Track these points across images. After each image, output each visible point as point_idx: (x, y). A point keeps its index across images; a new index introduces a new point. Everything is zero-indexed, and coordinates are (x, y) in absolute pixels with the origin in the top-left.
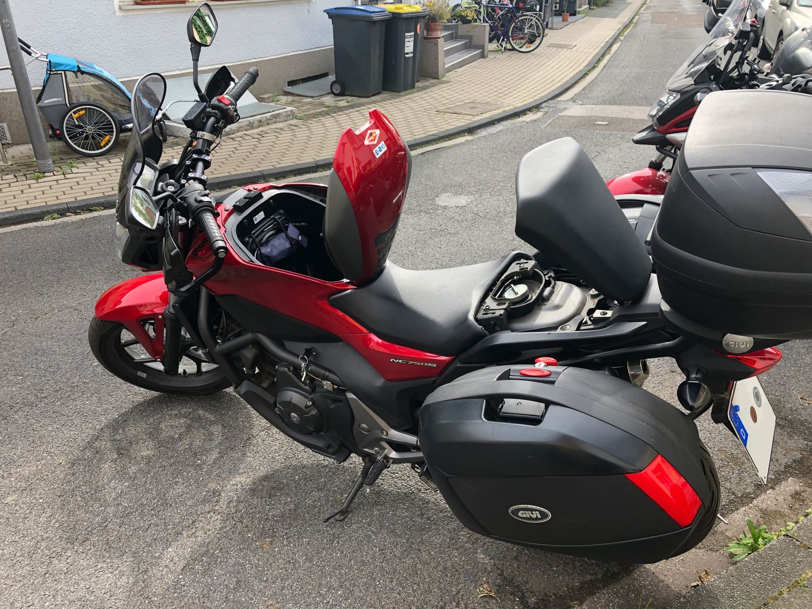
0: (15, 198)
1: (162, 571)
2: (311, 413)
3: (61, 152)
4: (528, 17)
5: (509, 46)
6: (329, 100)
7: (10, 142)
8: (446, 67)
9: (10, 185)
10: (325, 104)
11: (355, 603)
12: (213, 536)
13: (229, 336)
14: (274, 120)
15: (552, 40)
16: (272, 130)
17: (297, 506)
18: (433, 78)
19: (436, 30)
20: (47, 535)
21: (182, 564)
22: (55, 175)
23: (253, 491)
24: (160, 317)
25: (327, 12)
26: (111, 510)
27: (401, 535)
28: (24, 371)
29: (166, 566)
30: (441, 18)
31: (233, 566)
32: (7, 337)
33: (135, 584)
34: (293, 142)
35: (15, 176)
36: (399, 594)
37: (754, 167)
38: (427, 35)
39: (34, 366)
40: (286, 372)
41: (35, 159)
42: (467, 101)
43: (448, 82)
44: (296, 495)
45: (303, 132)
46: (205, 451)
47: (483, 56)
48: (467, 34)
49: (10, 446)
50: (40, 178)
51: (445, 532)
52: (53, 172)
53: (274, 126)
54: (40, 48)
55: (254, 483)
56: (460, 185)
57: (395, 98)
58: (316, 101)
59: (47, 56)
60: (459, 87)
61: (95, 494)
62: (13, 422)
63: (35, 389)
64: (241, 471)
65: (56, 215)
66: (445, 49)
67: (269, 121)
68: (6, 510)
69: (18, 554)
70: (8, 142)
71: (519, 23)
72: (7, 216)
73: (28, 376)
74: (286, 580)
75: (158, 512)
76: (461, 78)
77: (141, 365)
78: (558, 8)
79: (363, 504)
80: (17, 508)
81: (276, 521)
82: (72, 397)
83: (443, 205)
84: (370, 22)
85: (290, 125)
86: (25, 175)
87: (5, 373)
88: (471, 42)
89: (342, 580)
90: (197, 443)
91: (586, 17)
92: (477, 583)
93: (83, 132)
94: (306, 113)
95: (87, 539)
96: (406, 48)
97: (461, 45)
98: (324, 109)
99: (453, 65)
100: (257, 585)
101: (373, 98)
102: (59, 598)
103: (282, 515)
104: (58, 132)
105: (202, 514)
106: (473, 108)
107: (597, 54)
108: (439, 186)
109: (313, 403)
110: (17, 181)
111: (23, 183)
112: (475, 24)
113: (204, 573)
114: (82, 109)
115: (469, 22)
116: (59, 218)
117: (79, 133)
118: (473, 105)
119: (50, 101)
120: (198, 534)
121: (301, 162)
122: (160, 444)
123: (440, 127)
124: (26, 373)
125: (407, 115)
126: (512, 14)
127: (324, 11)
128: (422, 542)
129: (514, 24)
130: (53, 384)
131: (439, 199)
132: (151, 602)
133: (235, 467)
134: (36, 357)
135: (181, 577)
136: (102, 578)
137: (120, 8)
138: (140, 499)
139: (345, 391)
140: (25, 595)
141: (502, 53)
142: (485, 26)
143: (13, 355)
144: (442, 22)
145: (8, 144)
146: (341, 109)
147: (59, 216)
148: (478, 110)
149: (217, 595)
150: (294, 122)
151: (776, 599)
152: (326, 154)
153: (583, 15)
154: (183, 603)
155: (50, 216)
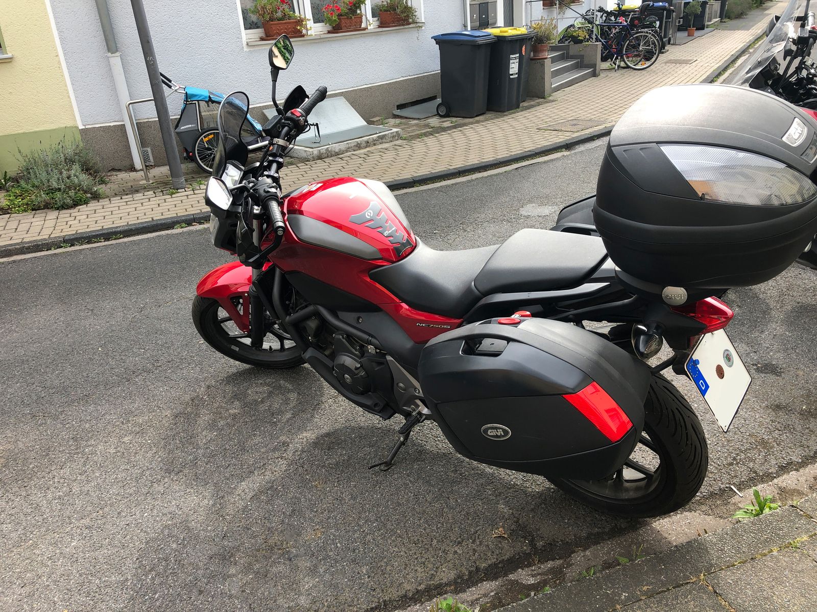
0: (152, 210)
1: (236, 498)
2: (360, 374)
3: (194, 172)
4: (643, 34)
5: (622, 64)
6: (435, 122)
7: (153, 164)
8: (552, 86)
9: (149, 200)
10: (430, 125)
11: (386, 533)
12: (278, 475)
13: (297, 309)
14: (380, 141)
15: (671, 57)
16: (378, 150)
17: (350, 458)
18: (539, 98)
19: (543, 51)
20: (151, 466)
21: (251, 495)
22: (186, 191)
23: (316, 444)
24: (246, 294)
25: (435, 38)
26: (201, 452)
27: (435, 485)
28: (146, 345)
29: (239, 495)
30: (548, 38)
31: (291, 499)
32: (135, 320)
33: (213, 505)
34: (395, 161)
35: (154, 192)
36: (425, 529)
37: (658, 143)
38: (534, 56)
39: (154, 342)
40: (340, 339)
41: (171, 179)
42: (570, 119)
43: (553, 101)
44: (351, 449)
45: (406, 151)
46: (280, 412)
47: (594, 74)
48: (578, 54)
49: (130, 401)
50: (174, 194)
51: (474, 486)
52: (184, 188)
53: (380, 146)
54: (179, 82)
55: (317, 438)
56: (547, 197)
57: (497, 118)
58: (421, 122)
59: (185, 88)
60: (564, 105)
61: (190, 439)
62: (134, 383)
63: (153, 359)
64: (309, 428)
65: (184, 225)
66: (552, 70)
67: (376, 142)
68: (123, 446)
69: (128, 479)
70: (151, 164)
71: (633, 41)
72: (145, 225)
73: (149, 349)
74: (332, 512)
75: (237, 455)
76: (569, 97)
77: (234, 341)
78: (681, 23)
79: (406, 459)
80: (131, 445)
81: (331, 468)
82: (181, 367)
83: (526, 214)
84: (475, 46)
85: (395, 145)
86: (162, 191)
87: (132, 346)
88: (582, 62)
89: (378, 516)
90: (276, 405)
91: (716, 30)
92: (494, 525)
93: (211, 154)
94: (410, 134)
95: (181, 471)
96: (511, 70)
97: (571, 64)
98: (429, 130)
99: (561, 84)
100: (308, 514)
101: (477, 118)
102: (155, 511)
103: (337, 464)
104: (191, 154)
105: (272, 459)
106: (575, 125)
107: (718, 67)
108: (526, 198)
109: (361, 366)
110: (156, 197)
111: (160, 198)
112: (587, 43)
113: (267, 502)
114: (211, 134)
115: (581, 42)
116: (186, 227)
117: (208, 155)
118: (575, 122)
119: (185, 127)
120: (266, 473)
121: (399, 178)
122: (246, 405)
123: (538, 143)
124: (147, 347)
125: (507, 133)
126: (626, 32)
127: (432, 38)
128: (452, 492)
129: (628, 41)
130: (166, 356)
131: (523, 209)
132: (224, 519)
133: (303, 425)
134: (156, 336)
135: (249, 503)
136: (189, 499)
137: (247, 44)
138: (224, 445)
139: (385, 354)
140: (130, 508)
141: (616, 71)
142: (597, 45)
143: (139, 333)
144: (549, 43)
145: (151, 165)
146: (444, 129)
147: (187, 225)
148: (579, 127)
149: (275, 519)
150: (399, 142)
151: (765, 555)
152: (424, 171)
153: (712, 29)
154: (248, 522)
155: (179, 225)
